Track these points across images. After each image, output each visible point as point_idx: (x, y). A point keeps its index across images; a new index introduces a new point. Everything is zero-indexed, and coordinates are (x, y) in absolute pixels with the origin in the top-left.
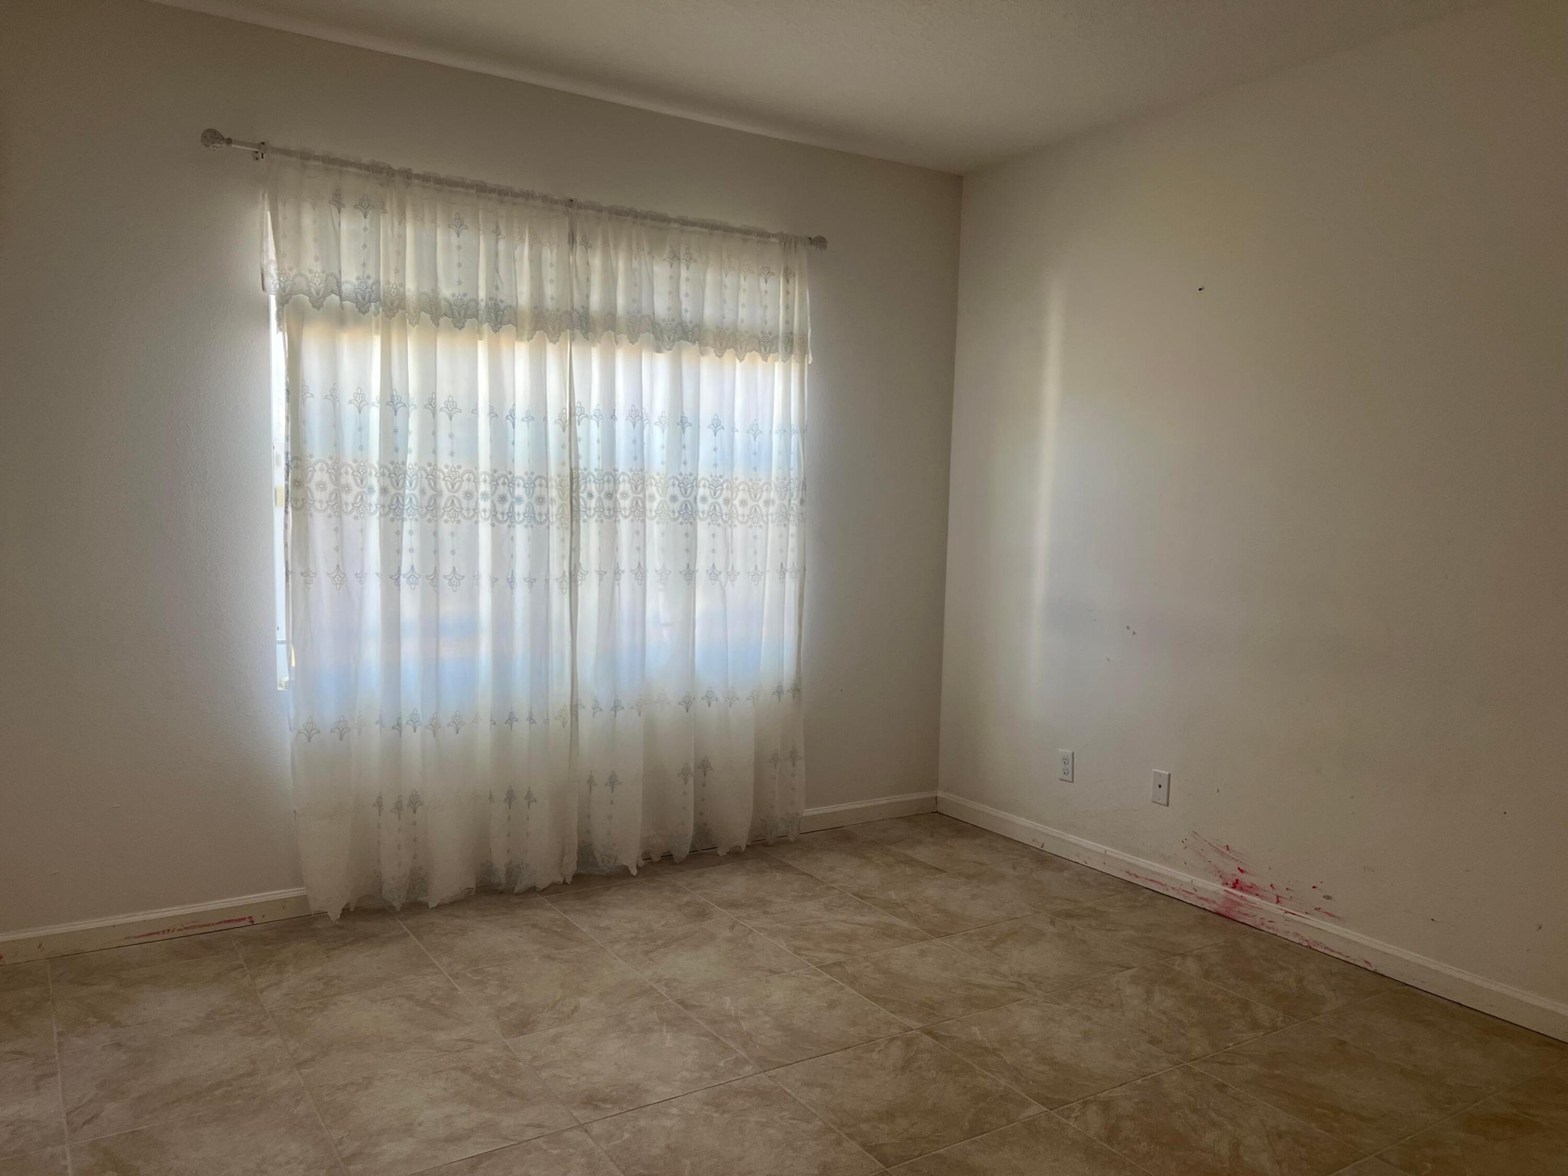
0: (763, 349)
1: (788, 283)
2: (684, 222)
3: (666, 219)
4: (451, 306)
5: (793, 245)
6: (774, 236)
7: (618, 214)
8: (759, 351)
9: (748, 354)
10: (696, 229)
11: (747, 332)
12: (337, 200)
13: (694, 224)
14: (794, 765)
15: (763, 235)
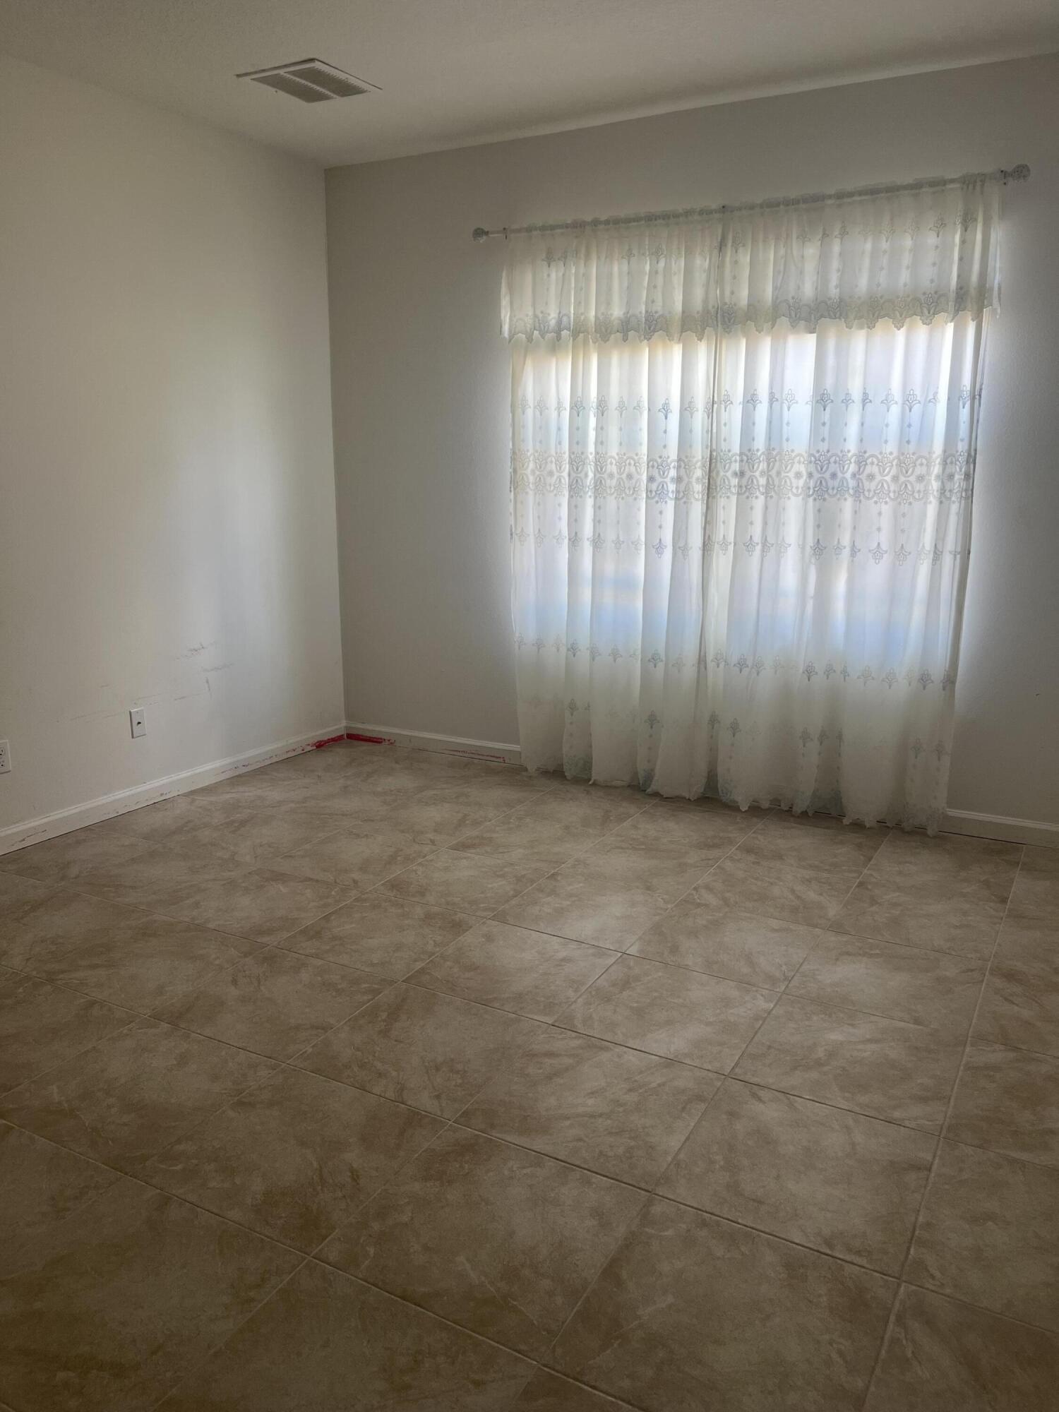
0: (926, 311)
1: (966, 231)
2: (840, 196)
3: (822, 198)
4: (622, 323)
5: (979, 184)
6: (952, 181)
7: (772, 206)
8: (922, 314)
9: (908, 320)
10: (857, 198)
11: (908, 296)
12: (550, 259)
13: (851, 195)
14: (939, 759)
15: (938, 184)
